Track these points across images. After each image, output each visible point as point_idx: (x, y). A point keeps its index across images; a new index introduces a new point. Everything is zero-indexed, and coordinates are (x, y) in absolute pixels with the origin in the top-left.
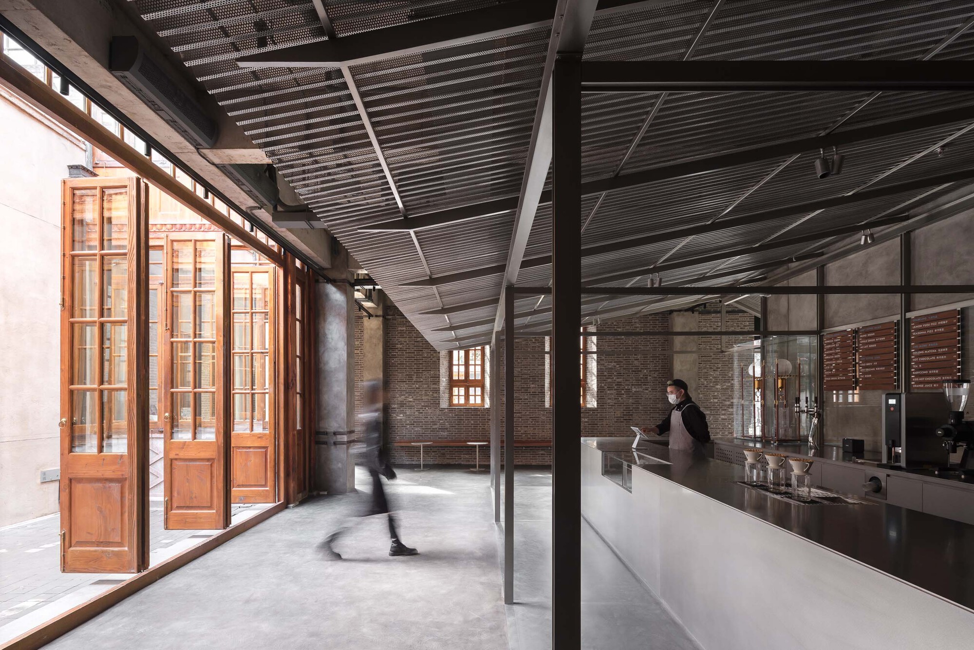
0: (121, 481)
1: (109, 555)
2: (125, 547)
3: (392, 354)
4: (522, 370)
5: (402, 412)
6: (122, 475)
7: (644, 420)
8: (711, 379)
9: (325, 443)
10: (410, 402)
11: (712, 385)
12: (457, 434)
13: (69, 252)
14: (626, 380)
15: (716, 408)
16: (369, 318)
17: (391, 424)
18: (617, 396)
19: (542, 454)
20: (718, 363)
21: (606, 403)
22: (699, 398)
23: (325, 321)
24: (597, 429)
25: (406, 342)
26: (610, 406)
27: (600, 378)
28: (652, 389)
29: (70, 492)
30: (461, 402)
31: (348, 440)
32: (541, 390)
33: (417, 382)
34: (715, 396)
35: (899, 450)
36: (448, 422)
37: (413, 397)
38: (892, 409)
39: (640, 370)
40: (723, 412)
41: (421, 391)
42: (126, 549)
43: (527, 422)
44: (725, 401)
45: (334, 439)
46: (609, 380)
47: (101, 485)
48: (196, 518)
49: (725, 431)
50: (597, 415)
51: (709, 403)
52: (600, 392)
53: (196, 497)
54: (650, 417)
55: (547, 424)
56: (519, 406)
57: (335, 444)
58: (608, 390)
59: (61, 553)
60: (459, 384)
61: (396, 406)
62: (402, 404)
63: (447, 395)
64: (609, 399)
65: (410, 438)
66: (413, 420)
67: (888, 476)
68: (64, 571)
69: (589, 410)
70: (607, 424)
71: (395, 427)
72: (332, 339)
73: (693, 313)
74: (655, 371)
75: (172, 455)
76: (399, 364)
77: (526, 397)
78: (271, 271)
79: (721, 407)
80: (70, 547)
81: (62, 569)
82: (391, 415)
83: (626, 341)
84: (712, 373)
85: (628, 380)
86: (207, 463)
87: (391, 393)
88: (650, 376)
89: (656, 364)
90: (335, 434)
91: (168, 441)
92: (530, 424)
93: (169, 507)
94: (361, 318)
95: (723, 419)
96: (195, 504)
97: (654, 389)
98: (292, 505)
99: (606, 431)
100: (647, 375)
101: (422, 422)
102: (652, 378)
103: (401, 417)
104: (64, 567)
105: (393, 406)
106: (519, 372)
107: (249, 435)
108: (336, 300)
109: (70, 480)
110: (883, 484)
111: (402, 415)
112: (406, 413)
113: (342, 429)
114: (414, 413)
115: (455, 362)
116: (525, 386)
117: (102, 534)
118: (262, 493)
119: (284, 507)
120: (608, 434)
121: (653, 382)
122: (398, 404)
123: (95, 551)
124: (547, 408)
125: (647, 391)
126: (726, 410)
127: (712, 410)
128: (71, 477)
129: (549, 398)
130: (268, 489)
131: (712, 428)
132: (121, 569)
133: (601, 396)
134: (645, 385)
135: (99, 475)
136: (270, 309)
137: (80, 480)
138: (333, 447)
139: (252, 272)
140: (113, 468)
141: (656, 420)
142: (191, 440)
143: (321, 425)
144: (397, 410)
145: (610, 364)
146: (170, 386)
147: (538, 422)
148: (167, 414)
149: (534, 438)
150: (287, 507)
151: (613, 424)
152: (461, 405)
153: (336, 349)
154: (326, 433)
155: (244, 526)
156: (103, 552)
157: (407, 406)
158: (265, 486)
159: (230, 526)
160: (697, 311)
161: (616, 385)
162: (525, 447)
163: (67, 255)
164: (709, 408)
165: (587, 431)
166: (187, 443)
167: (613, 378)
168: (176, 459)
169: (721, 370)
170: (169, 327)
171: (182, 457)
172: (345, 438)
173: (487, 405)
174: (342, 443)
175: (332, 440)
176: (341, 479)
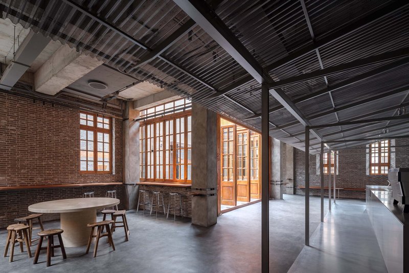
0: (232, 187)
4: (354, 160)
5: (301, 176)
10: (304, 172)
17: (297, 180)
27: (398, 162)
31: (281, 184)
32: (364, 167)
42: (233, 201)
43: (357, 180)
45: (276, 183)
47: (228, 188)
55: (367, 182)
60: (325, 166)
62: (301, 173)
72: (275, 153)
77: (356, 171)
80: (223, 200)
82: (297, 177)
86: (246, 186)
87: (297, 169)
90: (277, 181)
92: (358, 182)
96: (243, 195)
105: (297, 174)
113: (279, 180)
116: (356, 167)
117: (229, 198)
122: (299, 173)
124: (367, 176)
128: (223, 186)
129: (369, 171)
132: (231, 205)
138: (276, 186)
140: (231, 184)
142: (242, 180)
143: (272, 179)
144: (299, 175)
147: (363, 181)
152: (326, 174)
153: (277, 156)
154: (274, 181)
155: (253, 203)
156: (229, 201)
159: (250, 202)
161: (407, 165)
172: (279, 183)
173: (337, 174)
174: (279, 184)
175: (275, 183)
176: (278, 196)
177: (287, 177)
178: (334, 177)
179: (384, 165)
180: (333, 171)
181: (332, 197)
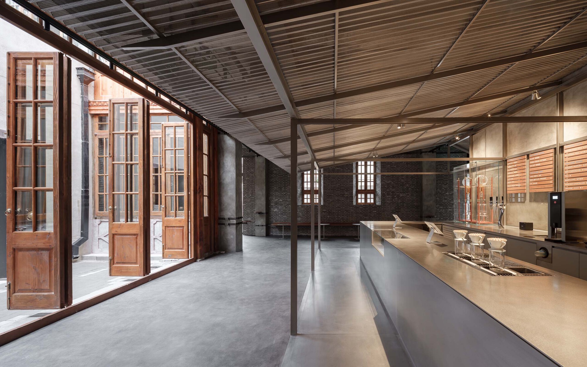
0: (49, 250)
1: (41, 297)
2: (52, 292)
3: (271, 176)
4: (340, 185)
5: (276, 207)
6: (50, 245)
7: (407, 211)
8: (443, 190)
9: (224, 224)
10: (281, 202)
11: (443, 192)
12: (306, 219)
13: (12, 100)
14: (397, 190)
15: (446, 205)
16: (257, 157)
17: (270, 214)
18: (392, 199)
19: (352, 230)
20: (447, 181)
21: (386, 203)
22: (437, 200)
23: (223, 156)
24: (381, 216)
25: (278, 170)
26: (388, 204)
27: (383, 189)
28: (411, 195)
29: (14, 257)
30: (308, 202)
31: (237, 222)
32: (351, 195)
33: (284, 191)
34: (446, 198)
35: (560, 229)
36: (301, 213)
37: (282, 199)
38: (555, 202)
39: (404, 184)
40: (450, 207)
41: (286, 196)
42: (53, 293)
43: (343, 213)
44: (450, 201)
45: (229, 222)
46: (388, 190)
47: (35, 252)
48: (127, 269)
49: (451, 217)
50: (381, 209)
51: (442, 202)
52: (383, 196)
53: (127, 257)
54: (410, 210)
55: (354, 214)
56: (339, 204)
57: (229, 224)
58: (387, 195)
59: (7, 297)
60: (307, 192)
61: (273, 204)
62: (276, 203)
63: (301, 198)
64: (387, 200)
65: (281, 221)
66: (282, 211)
67: (553, 247)
68: (9, 309)
69: (377, 206)
70: (387, 214)
71: (273, 215)
72: (227, 166)
73: (433, 153)
74: (413, 185)
75: (114, 232)
76: (275, 182)
77: (343, 200)
78: (185, 126)
79: (449, 205)
80: (14, 293)
81: (8, 307)
82: (270, 209)
83: (397, 169)
84: (443, 186)
85: (398, 190)
86: (134, 237)
87: (271, 197)
88: (410, 188)
89: (413, 181)
90: (229, 219)
91: (111, 223)
92: (345, 214)
93: (112, 262)
94: (254, 157)
95: (450, 211)
96: (127, 261)
97: (412, 195)
98: (199, 260)
99: (386, 218)
100: (408, 187)
101: (287, 213)
102: (411, 189)
103: (276, 210)
104: (9, 306)
105: (272, 204)
106: (339, 186)
107: (173, 220)
108: (230, 144)
109: (14, 250)
110: (550, 252)
111: (276, 209)
112: (278, 208)
113: (233, 216)
114: (283, 208)
115: (305, 180)
116: (343, 194)
117: (36, 284)
118: (181, 253)
119: (194, 260)
120: (387, 219)
121: (411, 191)
122: (274, 203)
123: (31, 295)
124: (354, 205)
125: (408, 196)
126: (451, 206)
127: (444, 206)
128: (15, 247)
129: (355, 200)
130: (184, 250)
131: (444, 216)
132: (49, 307)
133: (383, 199)
134: (407, 193)
135: (34, 246)
136: (185, 147)
137: (21, 250)
138: (228, 227)
139: (175, 127)
140: (43, 241)
141: (413, 211)
142: (124, 223)
143: (221, 214)
144: (274, 206)
145: (388, 181)
146: (112, 190)
147: (349, 213)
148: (110, 207)
149: (347, 221)
150: (196, 261)
151: (390, 214)
152: (309, 204)
153: (230, 171)
154: (224, 219)
155: (160, 274)
156: (37, 296)
157: (279, 204)
158: (182, 249)
159: (150, 274)
160: (435, 152)
161: (391, 193)
162: (342, 226)
163: (11, 102)
164: (442, 205)
165: (376, 218)
166: (122, 224)
167: (390, 189)
168: (116, 234)
169: (449, 185)
170: (111, 155)
171: (119, 233)
172: (235, 222)
173: (322, 204)
174: (233, 224)
175: (227, 222)
176: (233, 245)
177: (256, 210)
178: (319, 208)
179: (370, 192)
180: (317, 200)
181: (316, 237)
